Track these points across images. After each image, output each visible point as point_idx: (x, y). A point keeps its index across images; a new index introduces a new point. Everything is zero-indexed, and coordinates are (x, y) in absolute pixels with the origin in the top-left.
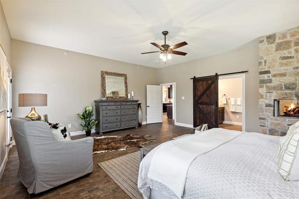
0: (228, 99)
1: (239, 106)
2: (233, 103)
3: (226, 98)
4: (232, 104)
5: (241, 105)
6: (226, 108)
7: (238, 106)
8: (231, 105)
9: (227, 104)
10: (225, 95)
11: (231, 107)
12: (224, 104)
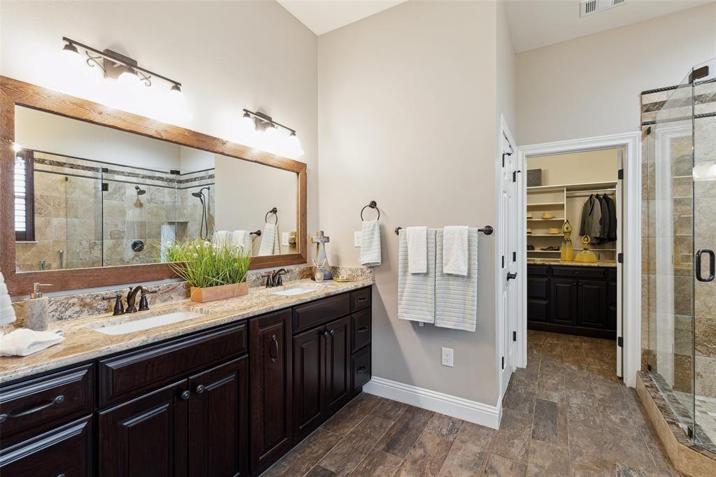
0: (390, 230)
1: (460, 282)
2: (418, 263)
3: (382, 229)
4: (412, 269)
5: (469, 276)
6: (382, 292)
7: (453, 283)
8: (405, 272)
9: (385, 263)
10: (373, 205)
11: (407, 286)
12: (372, 267)
